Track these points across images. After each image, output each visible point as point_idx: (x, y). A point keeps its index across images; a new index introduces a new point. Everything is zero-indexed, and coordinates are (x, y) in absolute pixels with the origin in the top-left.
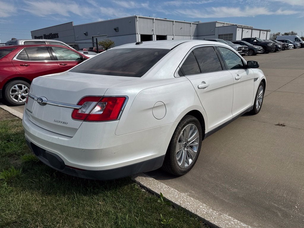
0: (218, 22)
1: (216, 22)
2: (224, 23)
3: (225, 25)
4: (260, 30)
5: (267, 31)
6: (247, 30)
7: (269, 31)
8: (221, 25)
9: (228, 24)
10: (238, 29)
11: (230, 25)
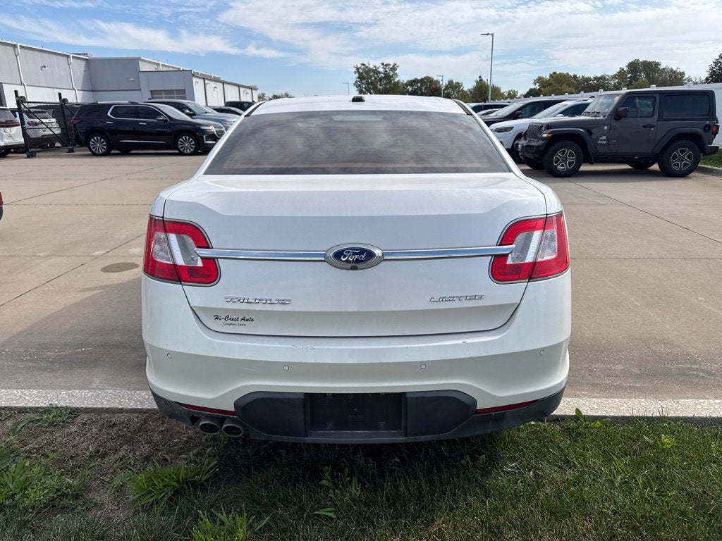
0: (142, 58)
1: (139, 59)
2: (158, 64)
3: (161, 69)
4: (239, 86)
5: (252, 88)
6: (213, 84)
7: (256, 89)
8: (152, 68)
9: (169, 67)
10: (194, 80)
11: (171, 69)
